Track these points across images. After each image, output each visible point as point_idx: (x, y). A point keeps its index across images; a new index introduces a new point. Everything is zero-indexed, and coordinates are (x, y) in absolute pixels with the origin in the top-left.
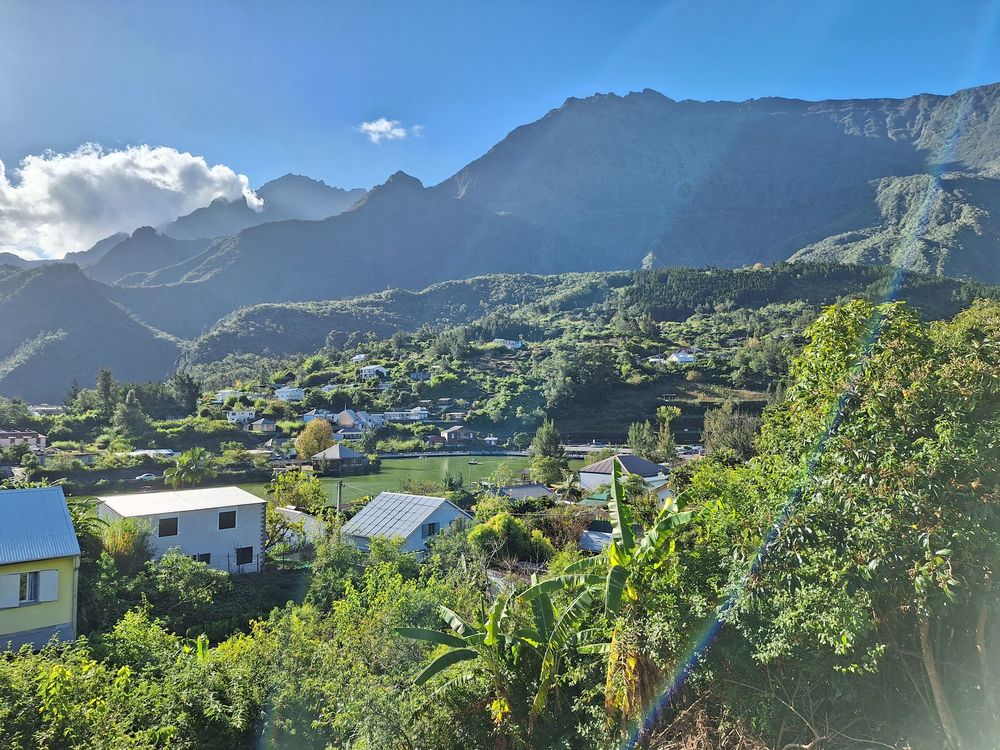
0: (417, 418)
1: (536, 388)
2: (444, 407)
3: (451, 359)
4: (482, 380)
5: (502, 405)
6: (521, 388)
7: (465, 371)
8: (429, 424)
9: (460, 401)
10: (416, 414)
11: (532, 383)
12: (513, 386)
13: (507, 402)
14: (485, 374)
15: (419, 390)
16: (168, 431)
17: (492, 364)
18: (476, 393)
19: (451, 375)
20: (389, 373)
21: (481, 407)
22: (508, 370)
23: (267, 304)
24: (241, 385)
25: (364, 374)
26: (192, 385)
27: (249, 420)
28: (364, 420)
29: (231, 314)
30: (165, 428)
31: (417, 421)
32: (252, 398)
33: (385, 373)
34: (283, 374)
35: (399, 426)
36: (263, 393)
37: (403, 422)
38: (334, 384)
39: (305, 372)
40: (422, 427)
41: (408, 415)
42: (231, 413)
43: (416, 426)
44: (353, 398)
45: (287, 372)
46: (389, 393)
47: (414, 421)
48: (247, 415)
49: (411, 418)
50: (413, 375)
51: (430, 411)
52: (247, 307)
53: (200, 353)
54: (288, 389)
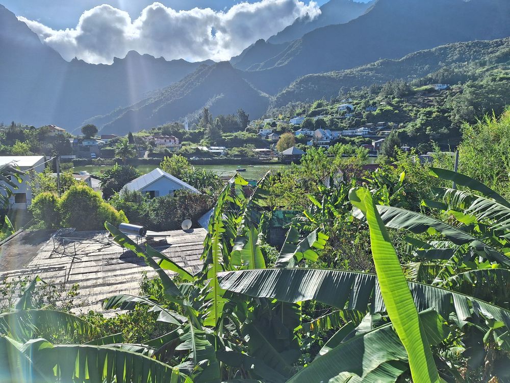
0: (360, 134)
1: (446, 115)
2: (380, 128)
3: (394, 98)
4: (410, 110)
5: (419, 125)
6: (434, 115)
7: (401, 104)
8: (366, 137)
9: (391, 124)
10: (360, 132)
11: (444, 111)
12: (430, 113)
13: (422, 124)
14: (414, 106)
15: (367, 118)
16: (227, 138)
17: (420, 100)
18: (404, 118)
19: (389, 108)
20: (355, 108)
21: (404, 127)
22: (431, 103)
23: (311, 75)
24: (281, 117)
25: (340, 109)
26: (245, 116)
27: (268, 134)
28: (328, 135)
29: (293, 81)
30: (226, 136)
31: (360, 135)
32: (278, 123)
33: (352, 108)
34: (301, 111)
35: (347, 138)
36: (285, 120)
37: (351, 136)
38: (323, 115)
39: (312, 109)
40: (361, 139)
41: (356, 132)
42: (260, 130)
43: (358, 139)
44: (327, 123)
45: (303, 109)
46: (349, 119)
47: (358, 135)
48: (268, 131)
49: (356, 134)
50: (367, 109)
51: (371, 130)
52: (301, 77)
53: (277, 102)
54: (297, 118)
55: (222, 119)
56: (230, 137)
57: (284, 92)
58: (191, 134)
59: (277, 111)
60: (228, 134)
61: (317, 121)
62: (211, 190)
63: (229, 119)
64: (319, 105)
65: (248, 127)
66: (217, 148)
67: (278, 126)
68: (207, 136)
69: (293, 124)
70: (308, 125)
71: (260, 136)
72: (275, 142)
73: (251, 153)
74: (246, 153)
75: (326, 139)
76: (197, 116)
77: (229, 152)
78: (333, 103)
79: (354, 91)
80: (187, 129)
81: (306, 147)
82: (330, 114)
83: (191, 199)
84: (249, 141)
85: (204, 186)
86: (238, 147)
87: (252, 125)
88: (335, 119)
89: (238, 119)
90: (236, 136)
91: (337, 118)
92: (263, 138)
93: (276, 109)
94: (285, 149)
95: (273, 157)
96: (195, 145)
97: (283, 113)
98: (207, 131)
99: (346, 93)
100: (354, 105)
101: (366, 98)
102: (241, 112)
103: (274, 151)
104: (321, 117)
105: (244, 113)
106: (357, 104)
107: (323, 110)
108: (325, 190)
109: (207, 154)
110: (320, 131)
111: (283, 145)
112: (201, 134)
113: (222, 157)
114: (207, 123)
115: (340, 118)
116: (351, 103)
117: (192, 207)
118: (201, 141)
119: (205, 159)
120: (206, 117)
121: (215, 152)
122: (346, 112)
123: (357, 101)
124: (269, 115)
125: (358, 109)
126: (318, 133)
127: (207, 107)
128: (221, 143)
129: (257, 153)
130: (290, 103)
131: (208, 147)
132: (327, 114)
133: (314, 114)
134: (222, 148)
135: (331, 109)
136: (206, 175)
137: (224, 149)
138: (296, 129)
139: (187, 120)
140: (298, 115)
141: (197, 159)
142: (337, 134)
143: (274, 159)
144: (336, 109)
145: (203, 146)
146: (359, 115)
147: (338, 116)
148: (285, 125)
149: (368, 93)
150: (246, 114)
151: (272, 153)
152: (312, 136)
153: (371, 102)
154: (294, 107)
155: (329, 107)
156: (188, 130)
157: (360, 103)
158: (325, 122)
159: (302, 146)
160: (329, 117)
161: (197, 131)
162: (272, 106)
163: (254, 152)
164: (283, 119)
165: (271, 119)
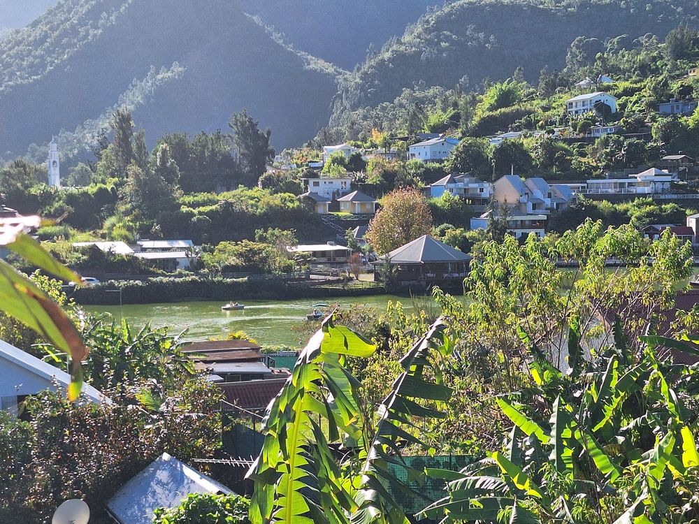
0: (647, 190)
8: (667, 202)
10: (645, 183)
15: (666, 137)
16: (196, 211)
20: (623, 106)
24: (378, 137)
25: (574, 109)
26: (256, 136)
27: (337, 194)
28: (539, 194)
29: (414, 21)
30: (195, 205)
31: (644, 195)
32: (370, 159)
33: (615, 104)
34: (445, 118)
35: (604, 205)
36: (394, 149)
37: (615, 199)
38: (518, 129)
39: (481, 112)
40: (648, 208)
41: (630, 184)
42: (311, 181)
43: (639, 206)
44: (533, 155)
45: (451, 111)
46: (605, 143)
47: (639, 195)
48: (338, 184)
49: (633, 190)
50: (665, 108)
51: (682, 176)
52: (440, 7)
53: (362, 90)
54: (434, 141)
55: (180, 149)
56: (208, 208)
57: (387, 55)
58: (71, 199)
59: (365, 118)
60: (202, 197)
61: (502, 151)
62: (154, 391)
63: (204, 147)
64: (506, 99)
65: (270, 171)
66: (164, 244)
67: (369, 168)
68: (129, 206)
69: (419, 160)
70: (473, 163)
71: (312, 201)
72: (363, 221)
73: (281, 261)
74: (264, 260)
75: (534, 207)
76: (90, 139)
77: (207, 257)
78: (550, 90)
79: (616, 52)
80: (56, 183)
81: (468, 235)
82: (542, 127)
83: (83, 423)
84: (276, 217)
85: (131, 377)
86: (236, 240)
87: (284, 164)
88: (561, 144)
89: (233, 148)
90: (228, 205)
91: (565, 141)
92: (322, 209)
93: (360, 111)
94: (396, 245)
95: (357, 272)
96: (84, 236)
97: (385, 124)
98: (127, 189)
99: (589, 59)
100: (618, 96)
101: (656, 72)
102: (242, 124)
103: (359, 250)
104: (512, 136)
105: (253, 126)
106: (629, 92)
107: (519, 114)
108: (555, 381)
109: (129, 266)
110: (513, 182)
111: (391, 230)
112: (107, 200)
113: (180, 275)
114: (127, 162)
115: (578, 140)
116: (608, 89)
117: (88, 456)
118: (107, 223)
119: (123, 283)
120: (124, 141)
121: (154, 261)
122: (594, 121)
123: (627, 84)
124: (337, 132)
125: (635, 107)
126: (507, 190)
127: (126, 107)
128: (176, 227)
129: (304, 259)
130: (407, 91)
131: (131, 243)
132: (531, 126)
133: (489, 127)
134: (182, 244)
135: (545, 109)
136: (130, 339)
137: (188, 249)
138: (431, 176)
139: (55, 152)
140: (437, 130)
141: (93, 285)
142: (570, 192)
143: (363, 277)
144: (561, 111)
145: (112, 239)
146: (638, 127)
147: (569, 132)
148: (395, 165)
149: (662, 58)
150: (262, 130)
151: (353, 257)
152: (485, 201)
153: (675, 86)
154: (420, 104)
155: (537, 104)
156: (60, 188)
157: (640, 89)
158: (525, 154)
159: (453, 232)
160: (540, 135)
161: (91, 189)
162: (346, 103)
163: (290, 256)
164: (386, 144)
165: (348, 144)
